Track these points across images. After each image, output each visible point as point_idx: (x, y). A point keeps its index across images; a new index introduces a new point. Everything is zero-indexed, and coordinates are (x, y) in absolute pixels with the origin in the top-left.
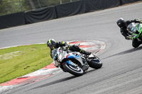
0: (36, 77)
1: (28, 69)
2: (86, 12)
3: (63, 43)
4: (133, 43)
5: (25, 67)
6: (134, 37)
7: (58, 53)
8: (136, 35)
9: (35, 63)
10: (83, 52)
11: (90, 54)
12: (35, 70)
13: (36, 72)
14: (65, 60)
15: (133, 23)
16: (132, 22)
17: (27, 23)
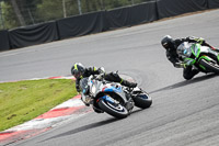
0: (26, 132)
1: (14, 120)
2: (103, 31)
3: (96, 69)
4: (185, 72)
5: (9, 116)
6: (188, 63)
7: (90, 83)
8: (191, 60)
9: (24, 110)
10: (125, 83)
11: (135, 86)
12: (25, 121)
13: (26, 124)
14: (101, 95)
15: (185, 43)
16: (184, 40)
17: (12, 47)
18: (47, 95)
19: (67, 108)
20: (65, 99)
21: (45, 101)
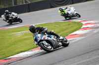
18: (67, 29)
19: (76, 34)
20: (75, 30)
21: (66, 31)
